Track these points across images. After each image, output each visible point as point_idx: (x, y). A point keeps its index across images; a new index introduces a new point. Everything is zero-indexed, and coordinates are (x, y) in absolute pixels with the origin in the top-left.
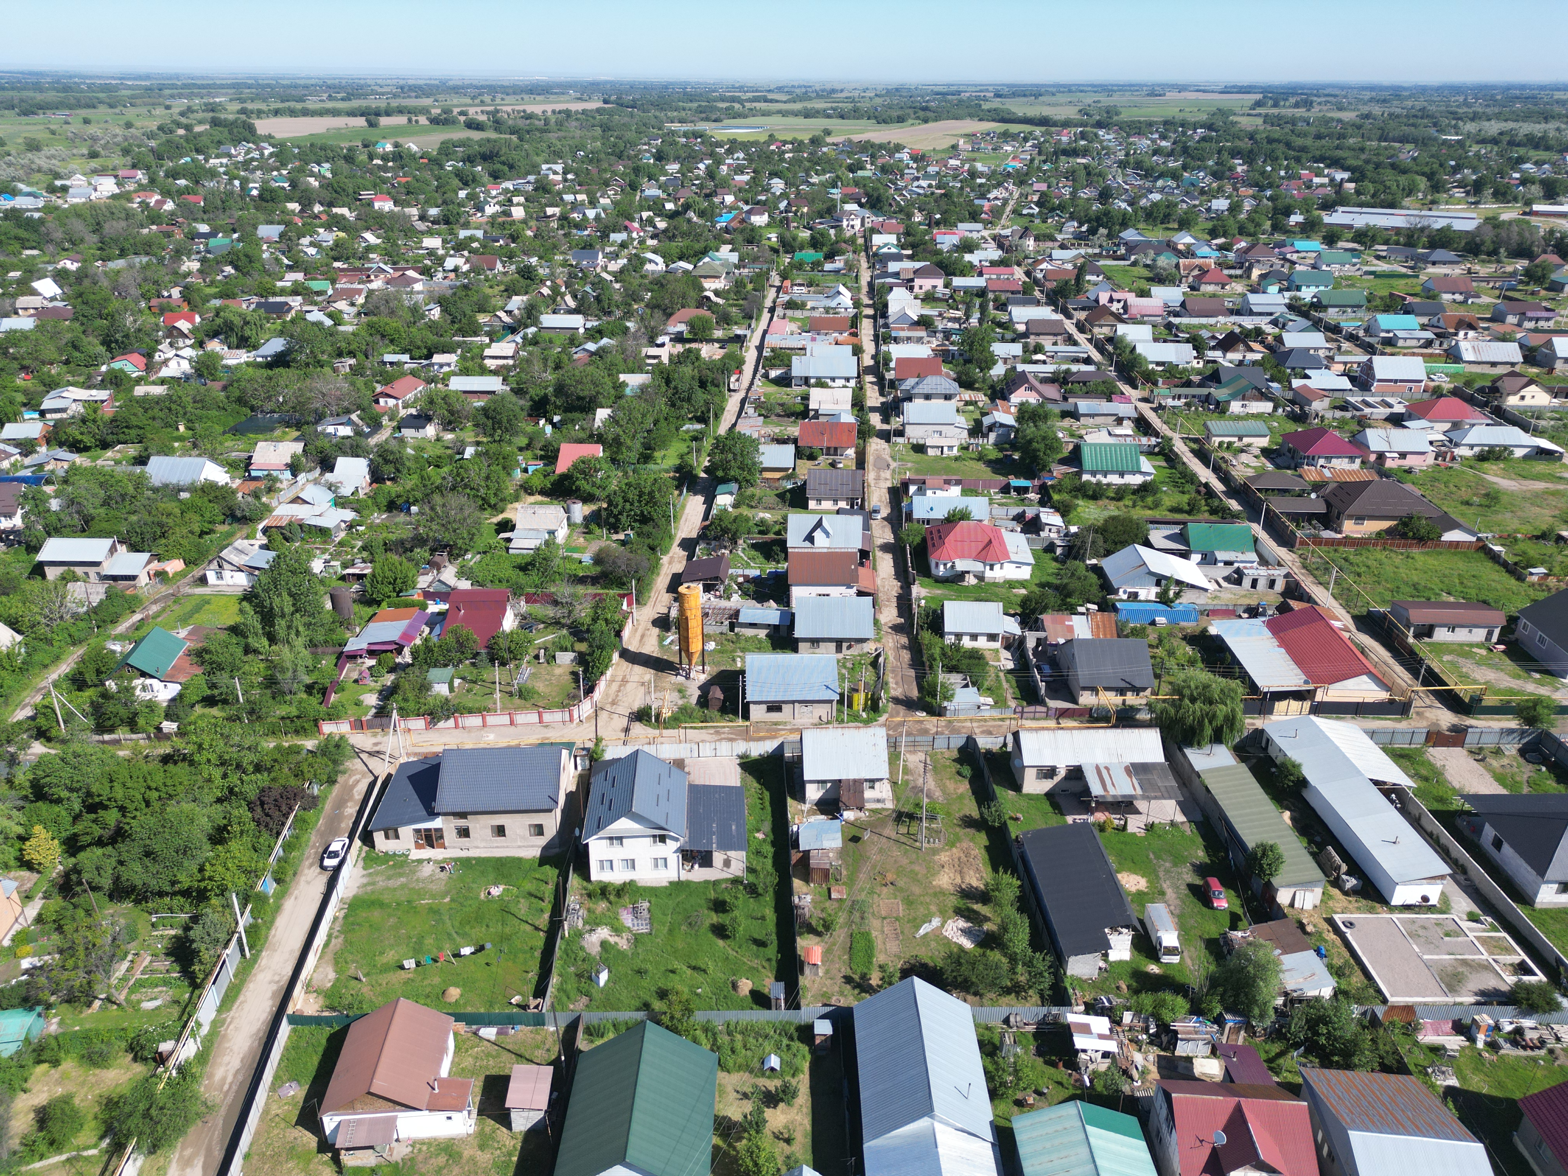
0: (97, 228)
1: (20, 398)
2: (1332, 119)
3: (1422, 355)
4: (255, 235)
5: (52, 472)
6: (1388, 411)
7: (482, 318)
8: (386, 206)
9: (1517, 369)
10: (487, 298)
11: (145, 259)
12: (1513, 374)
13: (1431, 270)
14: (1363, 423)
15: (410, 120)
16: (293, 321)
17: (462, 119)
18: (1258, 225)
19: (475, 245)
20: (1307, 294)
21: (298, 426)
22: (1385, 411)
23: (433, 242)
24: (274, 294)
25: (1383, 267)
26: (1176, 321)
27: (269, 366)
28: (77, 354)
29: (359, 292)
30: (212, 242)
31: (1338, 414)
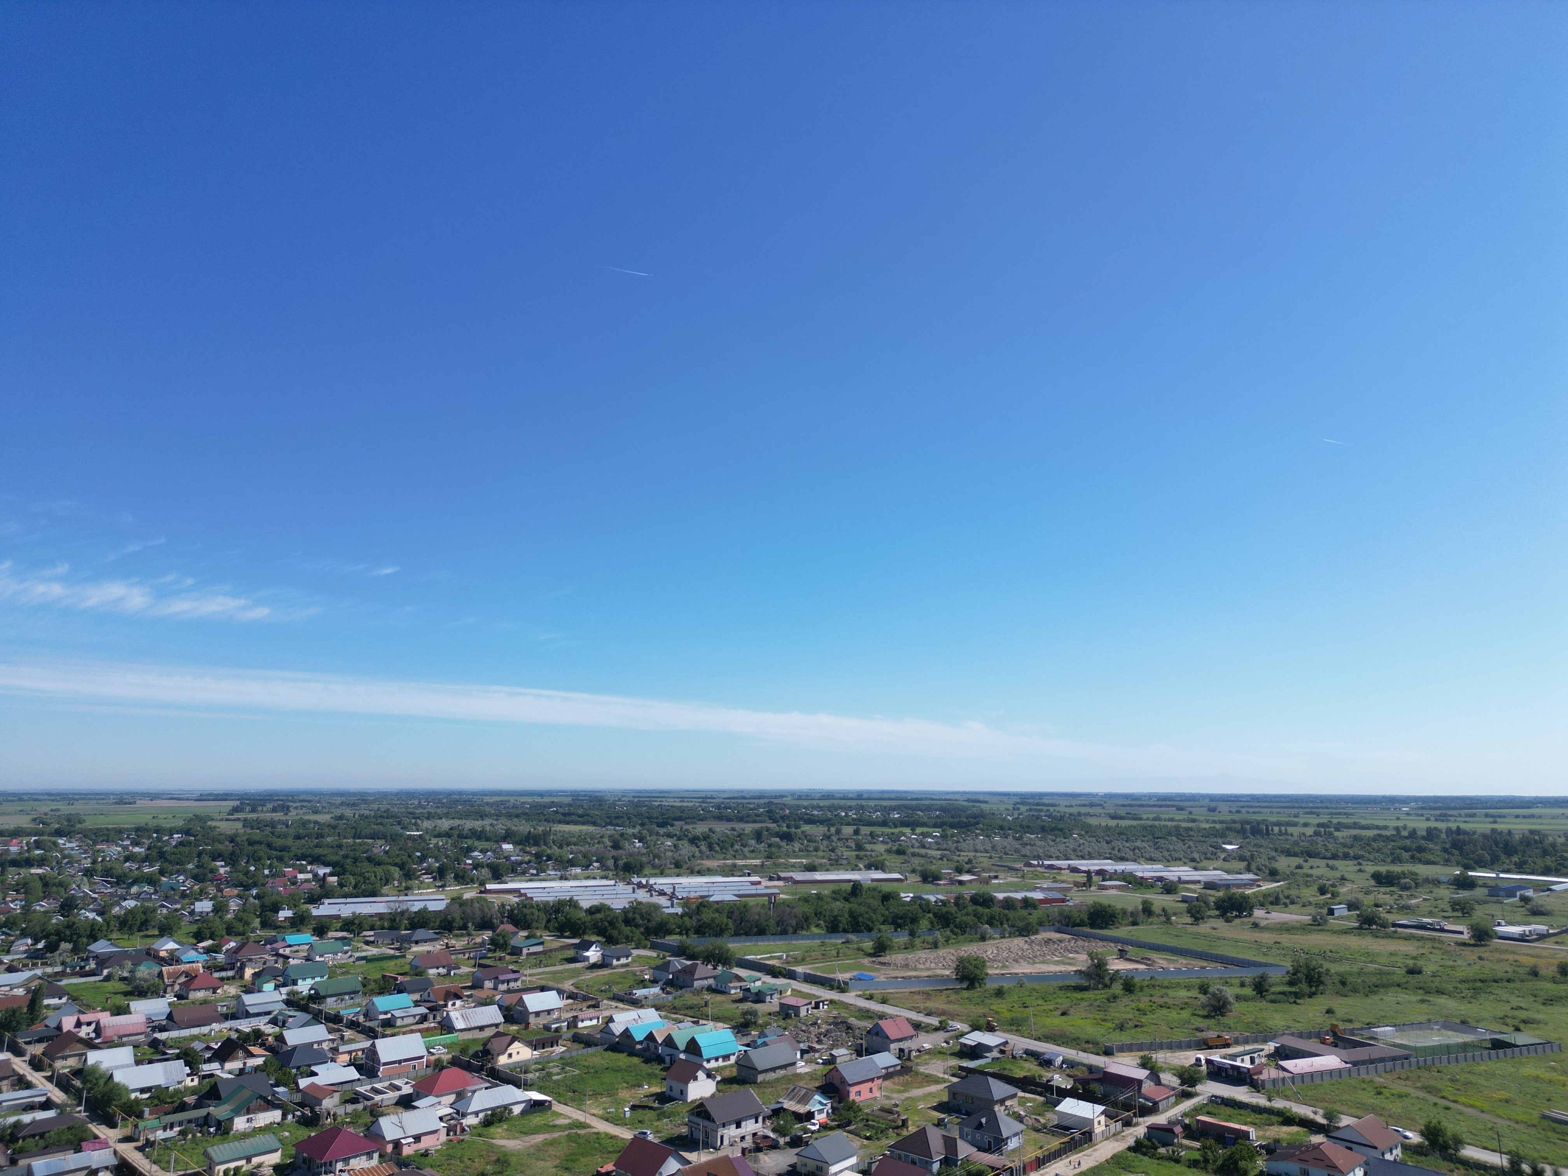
2: (309, 821)
3: (419, 1031)
6: (397, 1094)
9: (501, 1029)
12: (498, 1035)
13: (415, 949)
14: (375, 1112)
18: (247, 923)
20: (304, 987)
22: (393, 1095)
25: (372, 951)
26: (162, 1036)
31: (350, 1108)
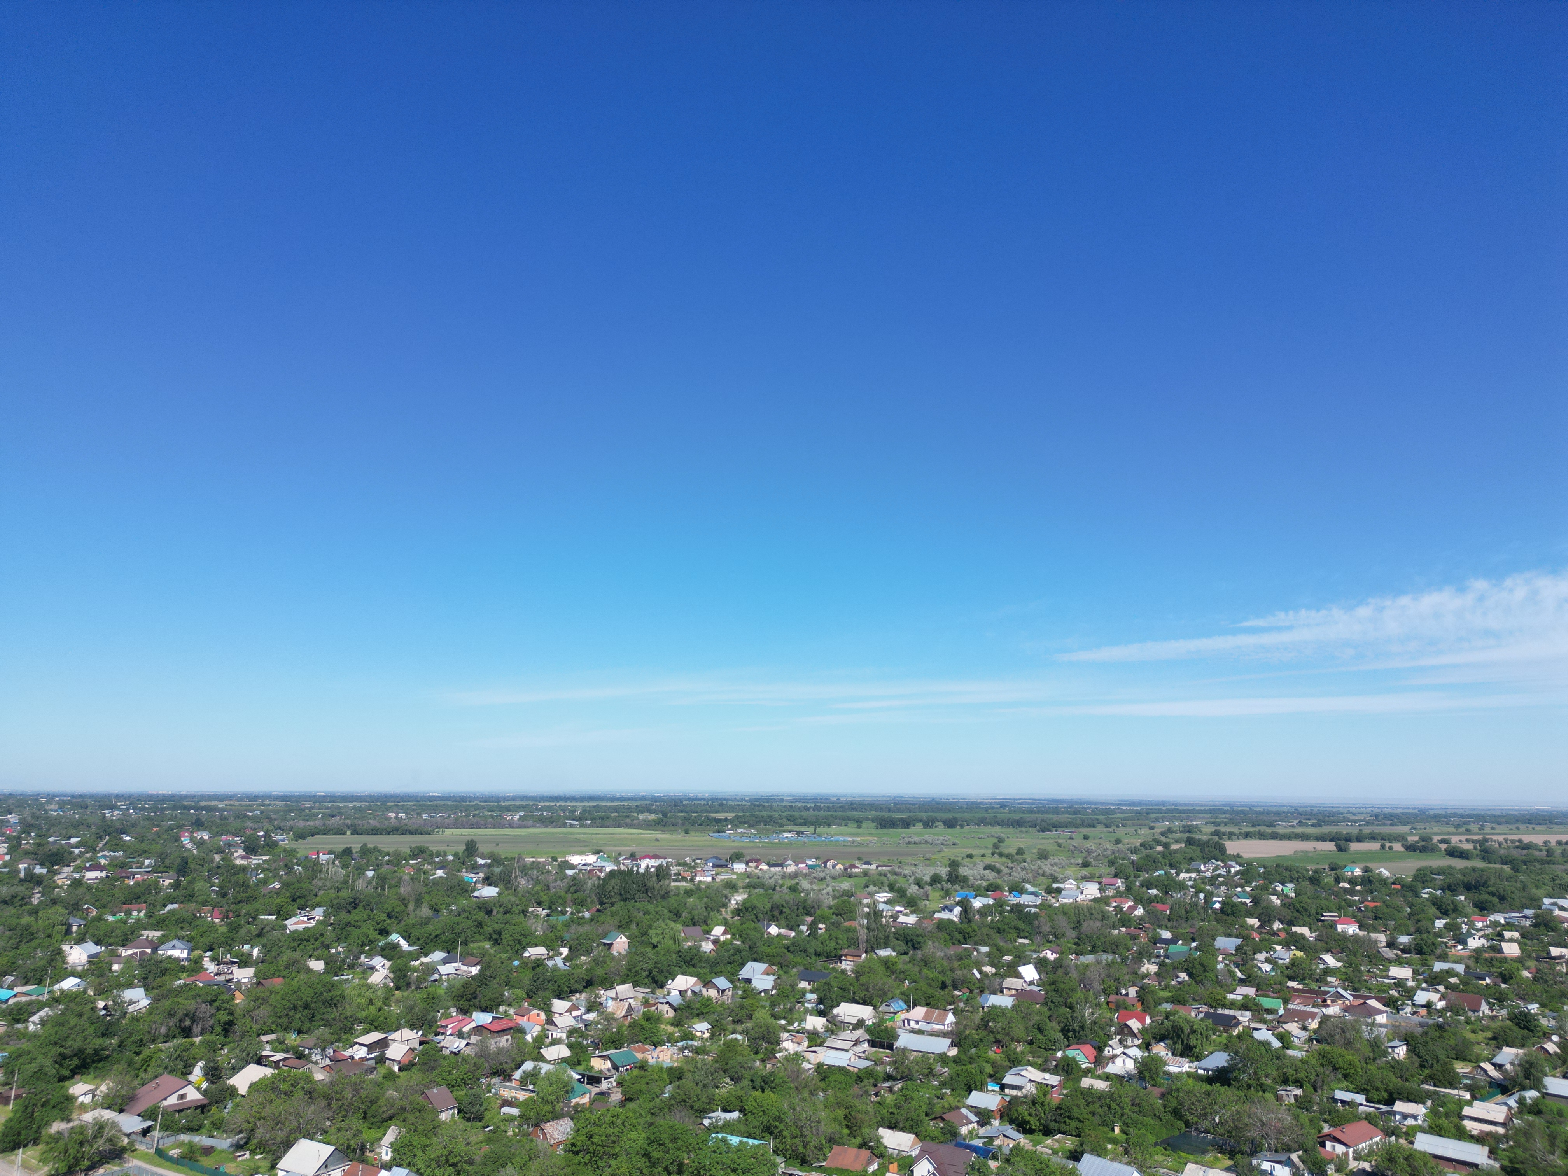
0: (1078, 925)
1: (989, 1069)
4: (1212, 945)
5: (1000, 1147)
7: (1461, 1068)
8: (1352, 929)
10: (1467, 1044)
11: (1110, 957)
15: (1383, 847)
16: (1239, 1036)
17: (1443, 846)
19: (1453, 980)
21: (1232, 1154)
23: (1403, 972)
24: (1224, 1006)
27: (1210, 1080)
28: (1040, 1036)
29: (1313, 1016)
30: (1172, 948)
